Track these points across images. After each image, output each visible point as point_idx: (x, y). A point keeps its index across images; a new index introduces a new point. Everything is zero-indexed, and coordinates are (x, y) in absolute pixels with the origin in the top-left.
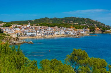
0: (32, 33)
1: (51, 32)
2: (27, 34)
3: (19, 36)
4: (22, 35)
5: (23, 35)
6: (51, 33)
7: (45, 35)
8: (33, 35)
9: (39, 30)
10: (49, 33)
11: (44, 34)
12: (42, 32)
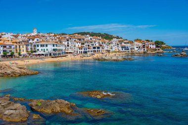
0: (55, 48)
1: (97, 45)
2: (40, 48)
3: (12, 56)
4: (22, 53)
5: (24, 53)
6: (98, 48)
7: (85, 52)
8: (57, 52)
9: (68, 40)
10: (94, 48)
11: (83, 51)
12: (77, 45)
